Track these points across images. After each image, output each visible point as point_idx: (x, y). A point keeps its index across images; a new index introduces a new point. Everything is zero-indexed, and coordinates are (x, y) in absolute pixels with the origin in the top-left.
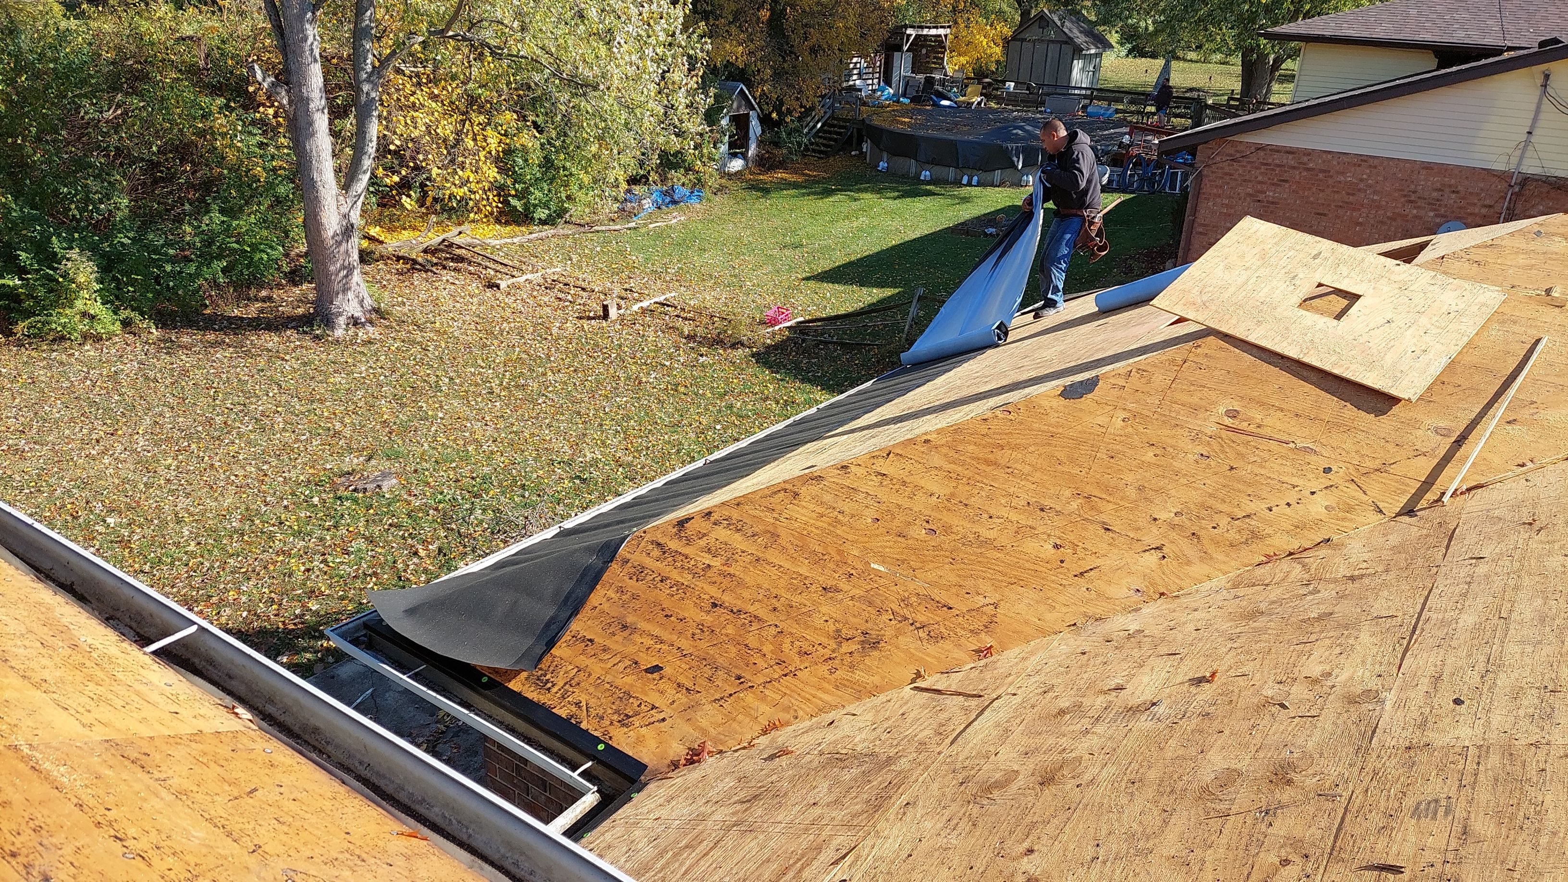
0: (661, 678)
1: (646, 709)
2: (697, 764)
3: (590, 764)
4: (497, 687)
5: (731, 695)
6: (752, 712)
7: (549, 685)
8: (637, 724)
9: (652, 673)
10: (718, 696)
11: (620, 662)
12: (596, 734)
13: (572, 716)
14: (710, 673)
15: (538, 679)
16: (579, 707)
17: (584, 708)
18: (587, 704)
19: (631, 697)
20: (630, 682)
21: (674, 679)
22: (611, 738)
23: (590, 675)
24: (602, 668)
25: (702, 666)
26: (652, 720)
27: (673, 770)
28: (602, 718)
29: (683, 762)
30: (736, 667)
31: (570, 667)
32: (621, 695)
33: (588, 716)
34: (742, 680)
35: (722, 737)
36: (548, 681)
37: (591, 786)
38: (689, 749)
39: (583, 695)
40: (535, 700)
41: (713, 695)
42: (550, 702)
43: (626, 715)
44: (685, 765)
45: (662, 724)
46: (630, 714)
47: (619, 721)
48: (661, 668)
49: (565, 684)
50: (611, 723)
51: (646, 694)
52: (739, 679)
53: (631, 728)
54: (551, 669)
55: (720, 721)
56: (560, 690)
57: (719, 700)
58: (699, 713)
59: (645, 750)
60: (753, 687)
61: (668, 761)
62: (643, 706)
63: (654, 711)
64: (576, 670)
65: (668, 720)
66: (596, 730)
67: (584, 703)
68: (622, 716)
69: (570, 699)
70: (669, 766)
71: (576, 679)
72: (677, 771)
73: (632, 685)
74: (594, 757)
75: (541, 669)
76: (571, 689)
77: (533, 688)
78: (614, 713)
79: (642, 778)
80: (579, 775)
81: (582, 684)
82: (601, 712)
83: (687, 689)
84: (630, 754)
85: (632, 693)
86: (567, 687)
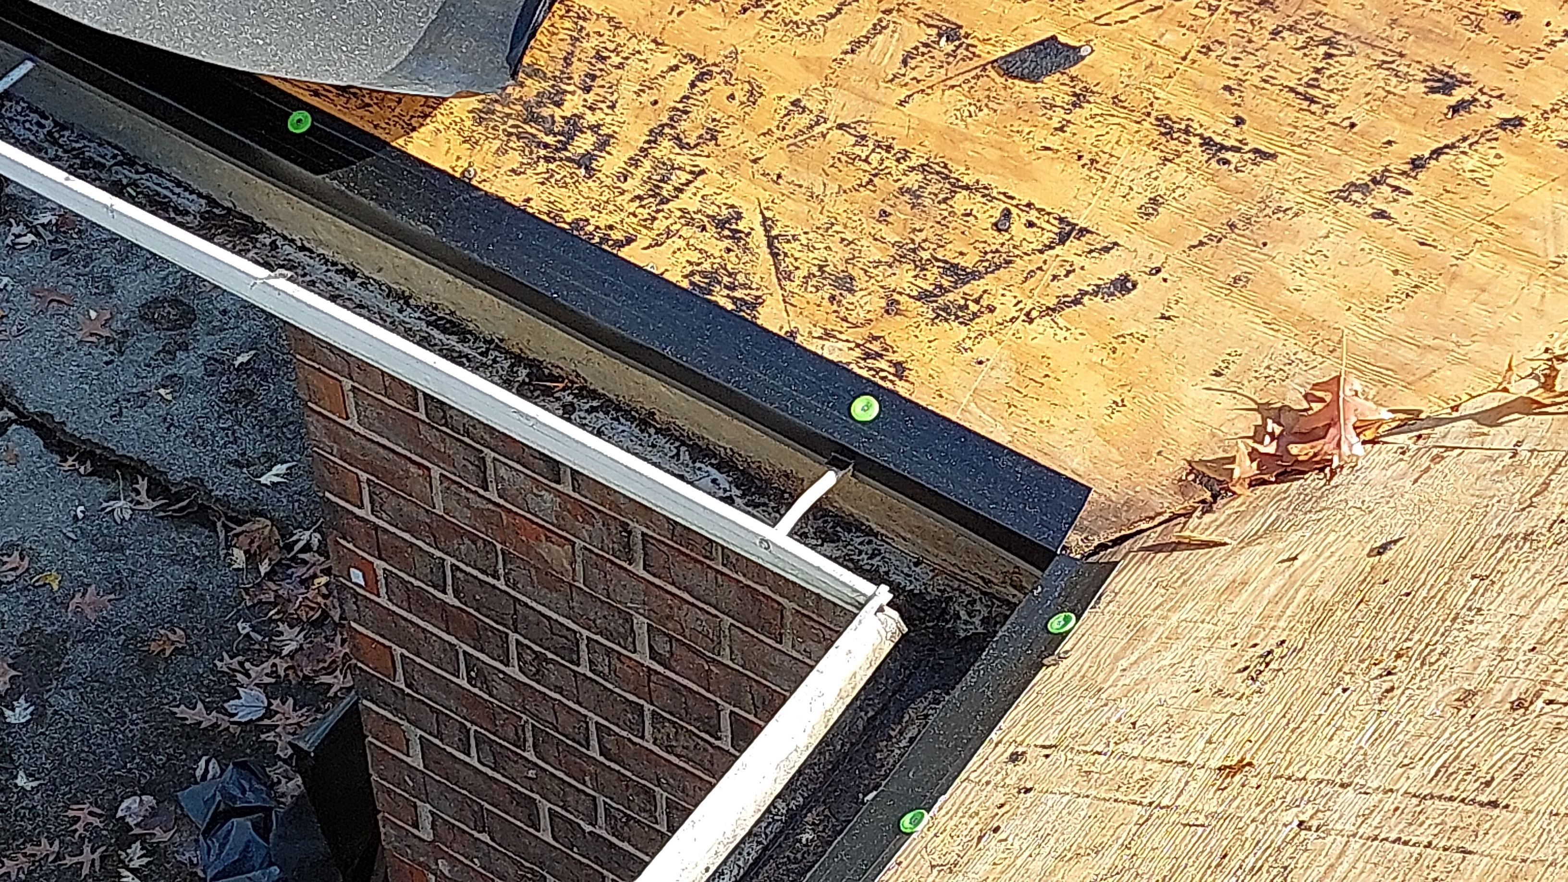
0: (1079, 100)
1: (1035, 239)
2: (1312, 480)
3: (829, 479)
4: (362, 155)
5: (1417, 164)
6: (1532, 238)
7: (584, 143)
8: (1006, 308)
9: (1033, 78)
10: (1358, 173)
11: (878, 28)
12: (834, 351)
13: (713, 277)
14: (1304, 66)
15: (533, 118)
16: (735, 235)
17: (759, 237)
18: (767, 224)
19: (957, 186)
20: (939, 121)
21: (1134, 99)
22: (900, 369)
23: (754, 94)
24: (805, 63)
25: (1261, 38)
26: (1070, 287)
27: (1208, 507)
28: (846, 283)
29: (1245, 468)
30: (1424, 35)
31: (661, 61)
32: (913, 180)
33: (784, 276)
34: (1461, 93)
35: (1407, 354)
36: (574, 125)
37: (865, 586)
38: (1262, 409)
39: (742, 185)
40: (537, 207)
41: (1333, 168)
42: (603, 220)
43: (952, 268)
44: (1256, 483)
45: (1120, 304)
46: (968, 262)
47: (924, 296)
48: (1072, 55)
49: (655, 136)
50: (892, 307)
51: (1022, 173)
52: (1447, 89)
53: (984, 322)
54: (579, 69)
55: (1387, 284)
56: (634, 162)
57: (1364, 189)
58: (1283, 252)
59: (1062, 421)
60: (1518, 122)
61: (1176, 467)
62: (1017, 227)
63: (1074, 245)
64: (689, 72)
65: (1146, 285)
66: (828, 335)
67: (751, 221)
68: (933, 273)
69: (688, 201)
70: (1182, 487)
71: (699, 114)
72: (1225, 509)
73: (948, 136)
74: (843, 450)
75: (536, 73)
76: (683, 159)
77: (514, 159)
78: (900, 259)
79: (1073, 538)
80: (798, 533)
81: (730, 136)
82: (837, 258)
83: (1207, 143)
84: (1002, 439)
85: (957, 170)
86: (665, 148)
